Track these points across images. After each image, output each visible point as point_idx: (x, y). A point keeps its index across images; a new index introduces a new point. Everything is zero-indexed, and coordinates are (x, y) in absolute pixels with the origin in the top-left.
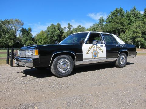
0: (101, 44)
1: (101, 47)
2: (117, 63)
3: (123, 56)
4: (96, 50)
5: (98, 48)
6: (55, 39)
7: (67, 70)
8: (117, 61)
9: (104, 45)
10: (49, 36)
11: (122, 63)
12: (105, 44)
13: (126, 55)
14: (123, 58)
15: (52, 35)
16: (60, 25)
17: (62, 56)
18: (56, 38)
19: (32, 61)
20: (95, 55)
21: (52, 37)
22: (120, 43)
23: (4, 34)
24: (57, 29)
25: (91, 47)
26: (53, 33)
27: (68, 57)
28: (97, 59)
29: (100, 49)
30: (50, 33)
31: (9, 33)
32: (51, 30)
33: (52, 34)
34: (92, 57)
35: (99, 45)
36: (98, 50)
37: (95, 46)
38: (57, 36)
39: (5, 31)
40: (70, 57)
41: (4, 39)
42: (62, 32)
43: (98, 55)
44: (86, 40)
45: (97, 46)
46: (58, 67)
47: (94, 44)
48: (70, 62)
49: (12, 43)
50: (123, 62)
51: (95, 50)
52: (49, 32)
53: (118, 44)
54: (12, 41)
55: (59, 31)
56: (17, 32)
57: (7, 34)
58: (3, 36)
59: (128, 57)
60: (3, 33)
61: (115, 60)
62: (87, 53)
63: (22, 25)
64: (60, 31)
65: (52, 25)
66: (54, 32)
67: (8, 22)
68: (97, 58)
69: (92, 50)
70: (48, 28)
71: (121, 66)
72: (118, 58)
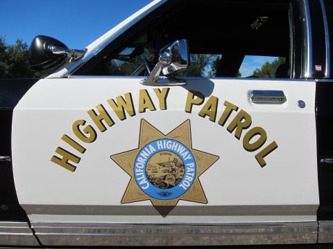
4: (183, 133)
5: (209, 113)
25: (125, 108)
29: (240, 124)
37: (179, 94)
43: (196, 182)
51: (165, 138)
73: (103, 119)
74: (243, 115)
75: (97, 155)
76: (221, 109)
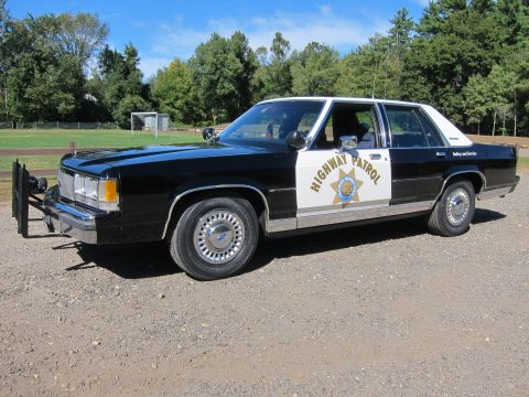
0: (375, 147)
1: (370, 161)
2: (434, 220)
3: (462, 194)
4: (352, 174)
5: (359, 165)
6: (222, 91)
7: (232, 253)
8: (435, 213)
9: (385, 153)
10: (204, 82)
11: (452, 220)
12: (388, 146)
13: (471, 189)
14: (459, 201)
15: (215, 78)
16: (243, 38)
17: (211, 202)
18: (229, 87)
19: (93, 223)
20: (347, 193)
21: (213, 84)
22: (453, 144)
23: (42, 70)
24: (231, 55)
25: (332, 163)
26: (217, 69)
27: (236, 205)
28: (352, 209)
29: (369, 168)
30: (208, 68)
31: (57, 65)
32: (210, 58)
33: (214, 74)
34: (334, 202)
35: (364, 154)
36: (361, 174)
37: (349, 157)
38: (231, 81)
39: (45, 60)
40: (246, 203)
41: (41, 88)
42: (249, 68)
43: (356, 193)
44: (313, 134)
45: (355, 156)
46: (197, 243)
47: (345, 150)
48: (245, 223)
49: (68, 103)
50: (457, 217)
51: (347, 176)
52: (202, 64)
53: (442, 144)
54: (70, 96)
55: (238, 60)
56: (89, 62)
57: (51, 68)
58: (37, 75)
59: (482, 194)
60: (39, 64)
61: (427, 209)
62: (315, 188)
63: (103, 34)
64: (242, 61)
65: (216, 38)
66: (222, 64)
67: (55, 24)
68: (354, 205)
69: (334, 176)
70: (202, 50)
71: (448, 230)
72: (439, 199)
73: (327, 169)
74: (370, 165)
75: (326, 184)
76: (363, 163)
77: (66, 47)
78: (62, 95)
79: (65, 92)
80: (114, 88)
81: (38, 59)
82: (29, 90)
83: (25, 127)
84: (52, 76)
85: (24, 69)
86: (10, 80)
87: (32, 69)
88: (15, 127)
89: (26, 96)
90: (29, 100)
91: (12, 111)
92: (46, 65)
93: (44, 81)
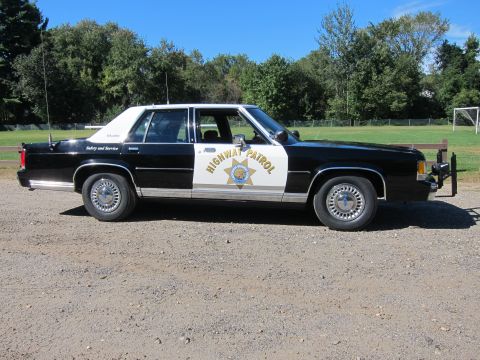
23: (379, 72)
31: (393, 66)
39: (383, 61)
41: (377, 89)
49: (400, 101)
54: (403, 94)
56: (425, 59)
57: (387, 69)
58: (375, 77)
60: (377, 67)
63: (443, 30)
67: (392, 28)
77: (402, 47)
78: (395, 94)
79: (398, 90)
80: (448, 84)
81: (376, 62)
82: (366, 91)
83: (361, 124)
84: (388, 76)
85: (363, 73)
86: (351, 84)
87: (371, 72)
88: (352, 125)
89: (363, 97)
90: (366, 100)
91: (351, 111)
92: (383, 67)
93: (380, 82)
